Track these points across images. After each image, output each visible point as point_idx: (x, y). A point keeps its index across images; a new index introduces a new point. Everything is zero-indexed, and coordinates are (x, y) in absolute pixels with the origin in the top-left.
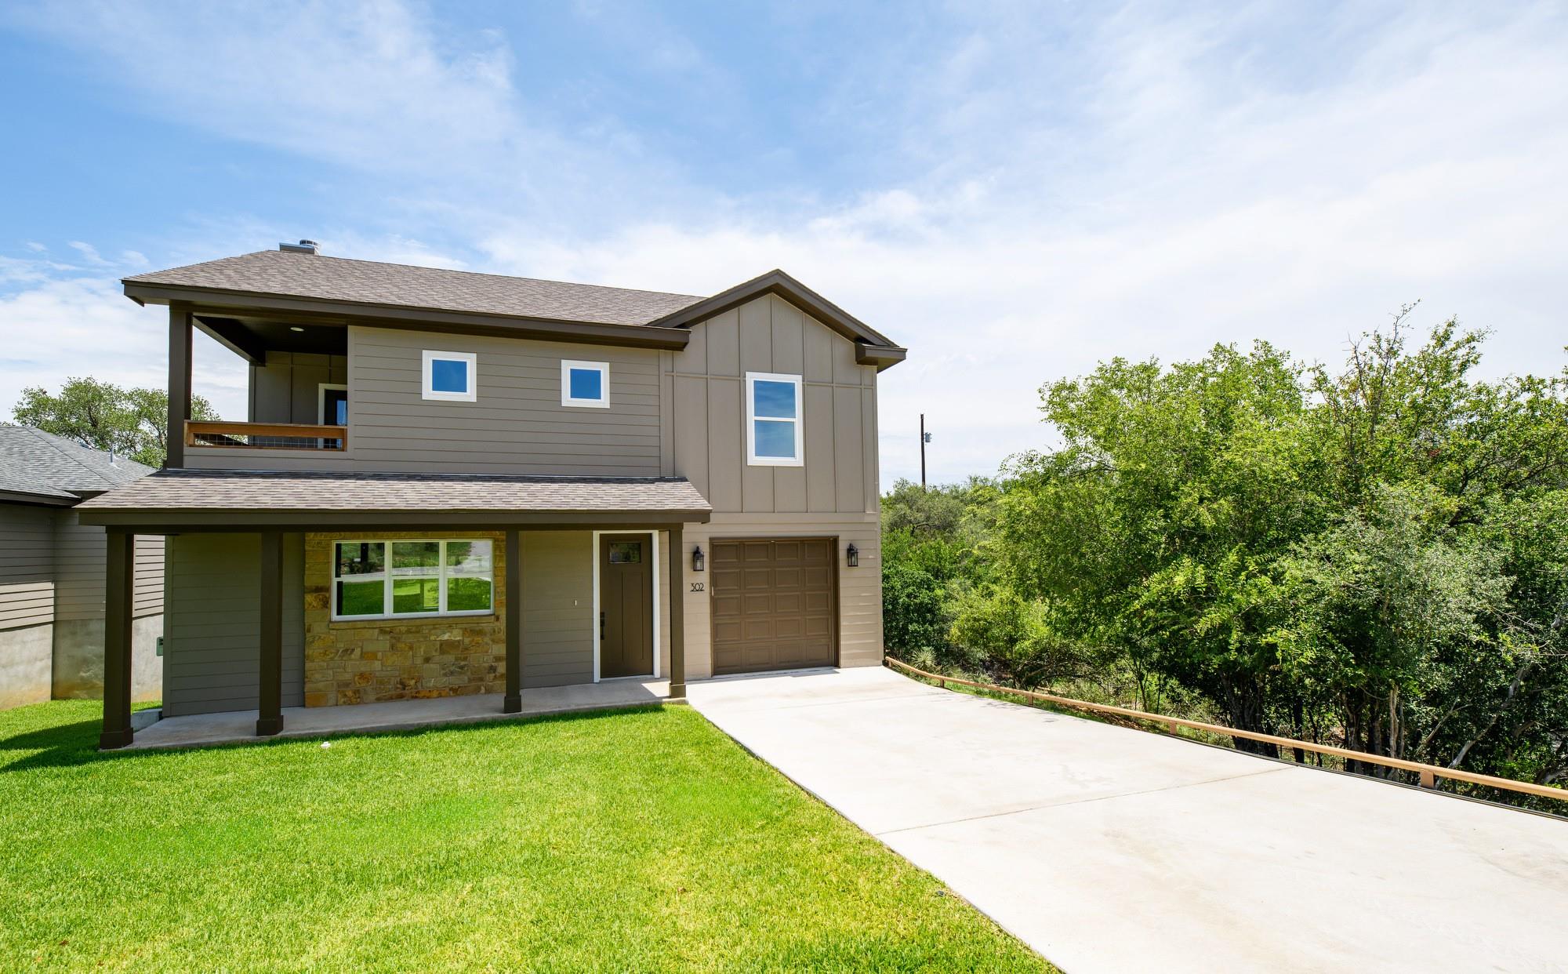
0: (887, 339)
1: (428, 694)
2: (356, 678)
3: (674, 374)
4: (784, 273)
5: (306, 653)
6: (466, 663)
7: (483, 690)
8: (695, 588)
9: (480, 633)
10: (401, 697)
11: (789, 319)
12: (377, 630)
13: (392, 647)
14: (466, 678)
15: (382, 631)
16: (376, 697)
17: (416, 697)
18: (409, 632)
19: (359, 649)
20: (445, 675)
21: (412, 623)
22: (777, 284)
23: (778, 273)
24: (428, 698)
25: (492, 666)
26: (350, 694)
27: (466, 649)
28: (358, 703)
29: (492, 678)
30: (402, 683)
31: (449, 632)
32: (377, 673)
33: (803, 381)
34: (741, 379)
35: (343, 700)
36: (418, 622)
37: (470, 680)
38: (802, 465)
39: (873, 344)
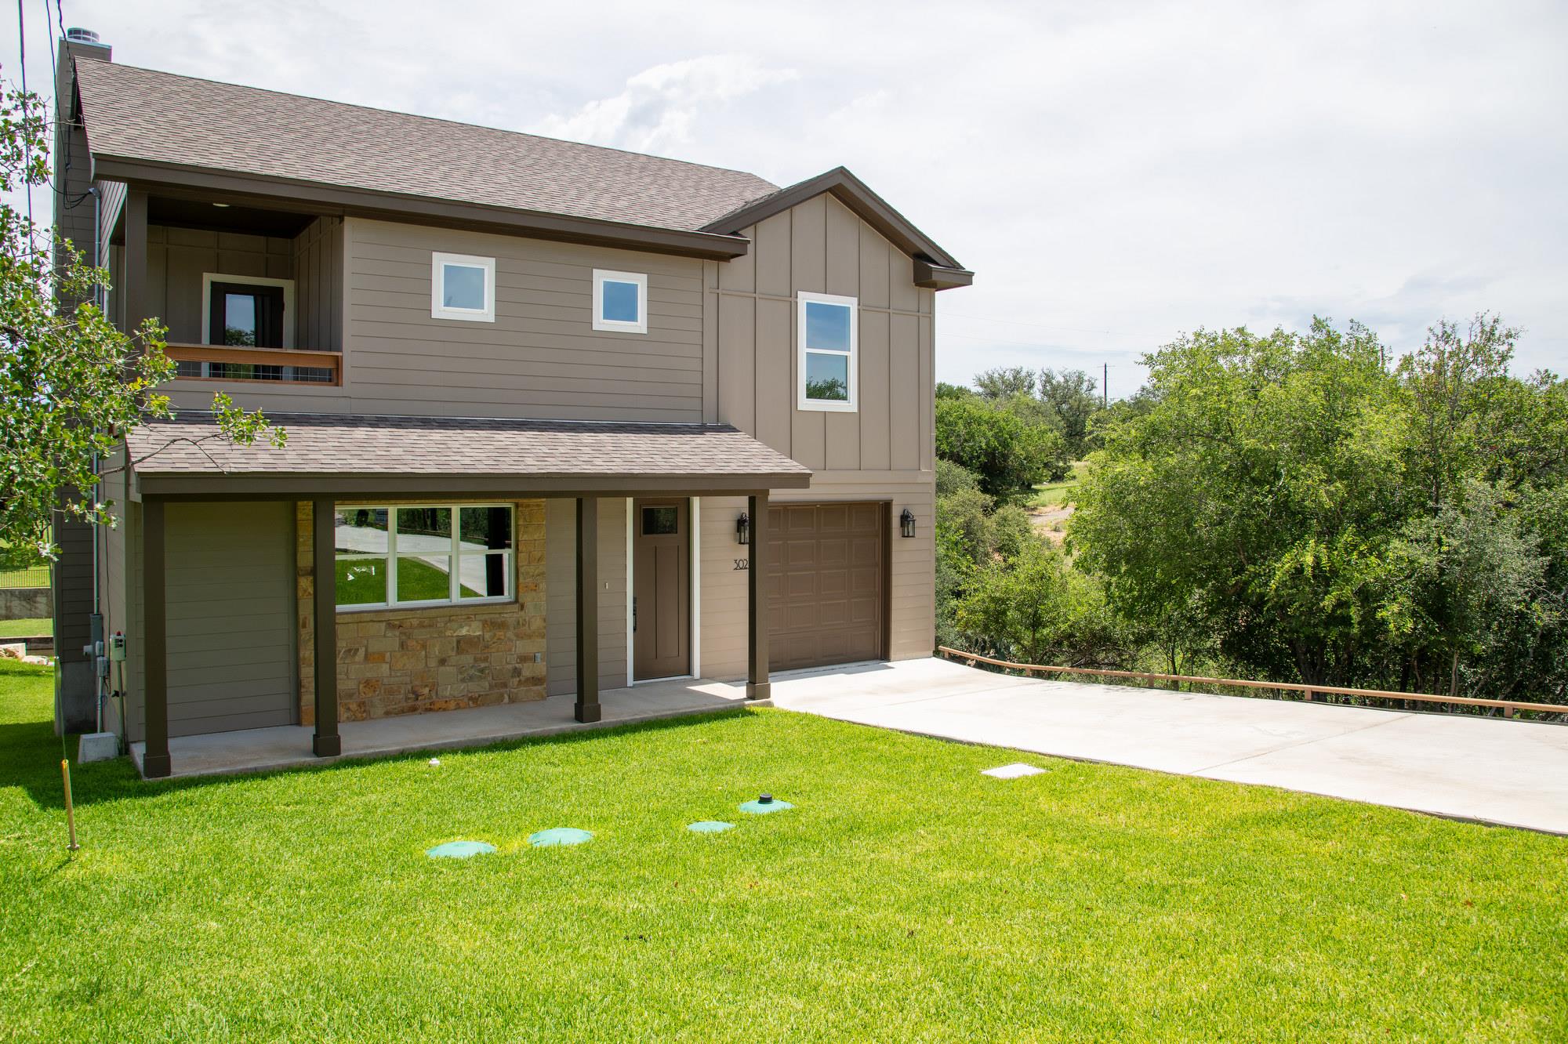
0: (953, 259)
1: (444, 706)
2: (361, 686)
3: (720, 291)
4: (848, 172)
5: (301, 655)
6: (487, 664)
7: (506, 699)
8: (738, 565)
9: (503, 625)
10: (413, 710)
11: (845, 227)
12: (384, 624)
13: (402, 645)
14: (487, 684)
15: (390, 625)
16: (385, 709)
17: (431, 710)
18: (421, 626)
19: (364, 649)
20: (463, 680)
21: (426, 613)
22: (840, 185)
23: (842, 171)
24: (444, 710)
25: (516, 668)
26: (354, 707)
27: (487, 647)
28: (364, 719)
29: (516, 683)
30: (414, 692)
31: (466, 625)
32: (385, 680)
33: (859, 305)
34: (793, 299)
35: (345, 716)
36: (433, 613)
37: (491, 687)
38: (856, 410)
39: (937, 264)
